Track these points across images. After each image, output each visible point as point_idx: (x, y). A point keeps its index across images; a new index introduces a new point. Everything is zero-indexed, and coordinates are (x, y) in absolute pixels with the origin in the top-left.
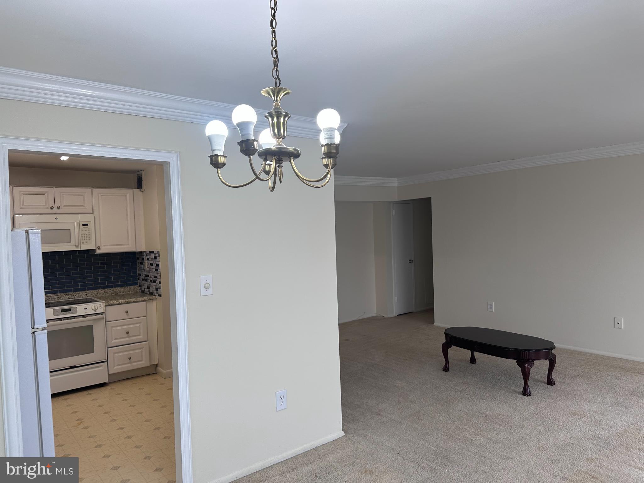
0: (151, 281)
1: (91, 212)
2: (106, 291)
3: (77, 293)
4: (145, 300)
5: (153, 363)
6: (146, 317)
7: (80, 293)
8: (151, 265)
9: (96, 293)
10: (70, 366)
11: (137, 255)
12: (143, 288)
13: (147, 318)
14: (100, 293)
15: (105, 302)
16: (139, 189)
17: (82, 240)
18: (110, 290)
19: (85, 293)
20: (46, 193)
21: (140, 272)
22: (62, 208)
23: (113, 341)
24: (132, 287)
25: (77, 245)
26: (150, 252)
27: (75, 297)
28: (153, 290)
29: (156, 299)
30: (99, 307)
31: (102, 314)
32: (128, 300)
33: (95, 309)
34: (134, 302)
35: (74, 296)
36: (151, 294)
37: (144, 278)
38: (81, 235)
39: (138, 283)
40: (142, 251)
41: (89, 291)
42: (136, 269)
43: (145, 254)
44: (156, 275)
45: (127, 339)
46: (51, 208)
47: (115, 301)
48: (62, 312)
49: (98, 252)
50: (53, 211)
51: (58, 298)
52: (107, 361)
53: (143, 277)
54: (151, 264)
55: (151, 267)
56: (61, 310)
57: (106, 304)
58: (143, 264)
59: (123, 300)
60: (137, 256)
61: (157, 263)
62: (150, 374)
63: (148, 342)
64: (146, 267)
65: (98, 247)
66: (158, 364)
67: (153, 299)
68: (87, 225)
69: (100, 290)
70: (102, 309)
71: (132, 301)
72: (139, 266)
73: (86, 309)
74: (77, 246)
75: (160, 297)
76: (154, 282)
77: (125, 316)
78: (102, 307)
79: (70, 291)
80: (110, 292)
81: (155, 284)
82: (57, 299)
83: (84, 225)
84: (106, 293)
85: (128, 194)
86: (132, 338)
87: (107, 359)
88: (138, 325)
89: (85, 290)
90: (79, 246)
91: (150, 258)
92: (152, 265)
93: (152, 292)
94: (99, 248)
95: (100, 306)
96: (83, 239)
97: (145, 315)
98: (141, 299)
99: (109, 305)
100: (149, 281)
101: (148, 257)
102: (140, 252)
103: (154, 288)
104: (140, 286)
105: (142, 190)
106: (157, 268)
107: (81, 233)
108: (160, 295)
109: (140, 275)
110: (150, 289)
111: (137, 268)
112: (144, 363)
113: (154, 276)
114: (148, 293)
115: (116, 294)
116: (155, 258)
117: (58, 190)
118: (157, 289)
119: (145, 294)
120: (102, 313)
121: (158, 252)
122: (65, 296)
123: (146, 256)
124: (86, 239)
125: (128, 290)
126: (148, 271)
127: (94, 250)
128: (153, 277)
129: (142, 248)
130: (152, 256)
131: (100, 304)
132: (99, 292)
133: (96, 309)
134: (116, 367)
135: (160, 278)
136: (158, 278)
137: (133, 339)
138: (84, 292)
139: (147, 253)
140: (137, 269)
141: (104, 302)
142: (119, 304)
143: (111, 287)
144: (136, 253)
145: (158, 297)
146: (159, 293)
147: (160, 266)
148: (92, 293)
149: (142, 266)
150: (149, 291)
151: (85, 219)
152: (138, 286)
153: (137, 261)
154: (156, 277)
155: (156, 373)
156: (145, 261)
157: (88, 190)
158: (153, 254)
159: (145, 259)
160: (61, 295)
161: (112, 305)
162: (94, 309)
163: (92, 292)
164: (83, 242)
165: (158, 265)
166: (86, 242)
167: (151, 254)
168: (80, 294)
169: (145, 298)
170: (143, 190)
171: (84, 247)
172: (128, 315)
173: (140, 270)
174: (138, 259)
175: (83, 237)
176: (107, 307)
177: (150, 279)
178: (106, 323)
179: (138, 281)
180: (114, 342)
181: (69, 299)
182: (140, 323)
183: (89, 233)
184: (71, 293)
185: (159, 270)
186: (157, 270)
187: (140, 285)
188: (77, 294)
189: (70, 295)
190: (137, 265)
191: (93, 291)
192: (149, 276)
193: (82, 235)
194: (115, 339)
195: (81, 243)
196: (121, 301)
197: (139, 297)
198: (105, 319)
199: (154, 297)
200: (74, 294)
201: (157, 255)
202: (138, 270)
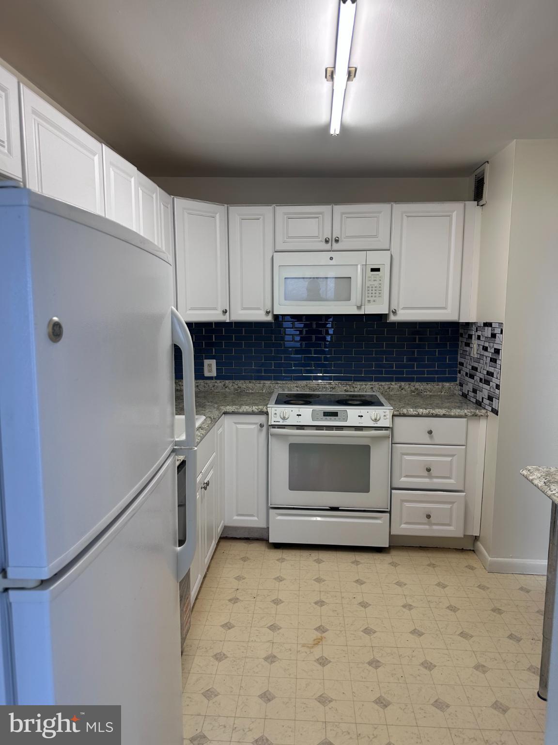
0: (481, 380)
1: (388, 247)
2: (402, 387)
3: (358, 383)
4: (466, 416)
5: (469, 533)
6: (464, 447)
7: (362, 385)
8: (483, 349)
9: (386, 387)
10: (331, 506)
11: (460, 328)
12: (466, 389)
13: (466, 448)
14: (393, 389)
15: (394, 408)
16: (476, 203)
17: (368, 297)
18: (410, 385)
19: (371, 385)
20: (321, 216)
21: (462, 360)
22: (342, 241)
23: (403, 479)
24: (447, 385)
25: (359, 305)
26: (484, 323)
27: (356, 389)
28: (483, 398)
29: (487, 416)
30: (382, 417)
31: (387, 430)
32: (434, 411)
33: (376, 419)
34: (444, 416)
35: (353, 387)
36: (479, 404)
37: (468, 372)
38: (366, 289)
39: (458, 379)
40: (470, 322)
41: (376, 383)
42: (456, 353)
43: (474, 328)
44: (491, 370)
45: (427, 480)
46: (327, 241)
47: (412, 410)
48: (324, 416)
49: (393, 318)
50: (328, 246)
51: (331, 388)
52: (390, 512)
53: (467, 369)
54: (483, 346)
55: (483, 352)
56: (324, 413)
57: (396, 413)
58: (469, 346)
59: (426, 409)
60: (461, 331)
61: (496, 346)
62: (462, 549)
63: (464, 494)
64: (474, 352)
65: (392, 311)
66: (479, 537)
67: (482, 415)
68: (378, 270)
69: (393, 383)
70: (388, 420)
71: (442, 414)
72: (462, 347)
73: (362, 416)
74: (359, 308)
75: (496, 416)
76: (487, 382)
77: (426, 439)
78: (388, 417)
79: (349, 379)
80: (409, 389)
81: (487, 387)
82: (330, 390)
83: (373, 270)
84: (402, 389)
85: (454, 210)
86: (435, 480)
87: (389, 509)
88: (449, 459)
89: (371, 380)
90: (363, 307)
91: (483, 336)
92: (485, 349)
93: (481, 401)
94: (395, 313)
95: (385, 416)
96: (370, 295)
97: (464, 443)
98: (457, 412)
99: (400, 415)
100: (477, 378)
101: (479, 333)
102: (466, 323)
103: (485, 394)
104: (461, 385)
105: (481, 203)
106: (494, 357)
107: (368, 284)
108: (495, 412)
109: (462, 364)
110: (478, 395)
111: (459, 352)
112: (452, 530)
113: (488, 372)
114: (474, 401)
115: (418, 394)
116: (494, 336)
117: (339, 209)
118: (490, 398)
119: (469, 402)
120: (386, 428)
121: (501, 324)
122: (340, 386)
123: (477, 331)
124: (374, 295)
125: (439, 388)
126: (478, 360)
127: (387, 314)
128: (485, 372)
129: (469, 316)
130: (488, 332)
131: (385, 412)
132: (392, 386)
133: (378, 419)
134: (403, 526)
135: (499, 378)
136: (495, 376)
137: (437, 482)
138: (369, 384)
139: (479, 325)
140: (459, 354)
141: (392, 408)
142: (418, 416)
143: (411, 380)
144: (460, 324)
145: (490, 414)
146: (494, 407)
147: (502, 352)
148: (380, 387)
149: (468, 349)
150: (475, 397)
151: (375, 259)
152: (457, 385)
153: (460, 340)
154: (490, 374)
155: (473, 551)
156: (473, 341)
157: (385, 207)
158: (490, 328)
159: (473, 336)
160: (336, 384)
161: (404, 415)
162: (373, 418)
163: (381, 385)
164: (369, 301)
165: (497, 351)
166: (374, 301)
167: (486, 328)
168: (362, 387)
169: (466, 411)
170: (484, 203)
171: (371, 309)
172: (431, 438)
173: (464, 356)
174: (462, 335)
175: (370, 292)
176: (396, 419)
177: (479, 375)
178: (393, 445)
179: (459, 375)
180: (404, 481)
181: (347, 391)
182: (453, 456)
183: (380, 284)
184: (350, 383)
185: (498, 361)
186: (494, 360)
187: (460, 383)
188: (359, 386)
189: (348, 386)
190: (460, 346)
191: (383, 384)
192: (479, 370)
193: (368, 287)
194: (407, 476)
195: (366, 302)
196: (421, 410)
197: (455, 408)
198: (391, 438)
199: (484, 411)
200: (354, 386)
201: (497, 331)
202: (459, 357)
